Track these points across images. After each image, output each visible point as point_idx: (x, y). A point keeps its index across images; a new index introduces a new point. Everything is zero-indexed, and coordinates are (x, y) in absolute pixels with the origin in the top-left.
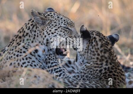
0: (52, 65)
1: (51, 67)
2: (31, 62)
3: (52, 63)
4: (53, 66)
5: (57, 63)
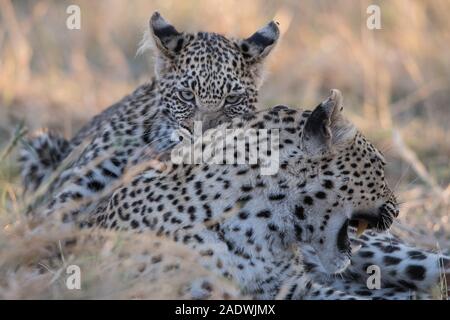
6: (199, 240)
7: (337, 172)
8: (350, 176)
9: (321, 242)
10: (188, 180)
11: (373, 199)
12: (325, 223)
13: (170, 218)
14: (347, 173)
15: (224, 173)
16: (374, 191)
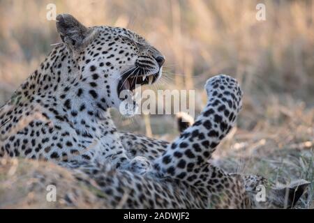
0: (224, 96)
1: (220, 96)
2: (59, 136)
3: (227, 93)
4: (224, 100)
5: (236, 100)
6: (59, 128)
7: (91, 58)
8: (101, 55)
9: (113, 103)
10: (31, 101)
11: (129, 59)
12: (108, 91)
13: (35, 124)
14: (97, 55)
15: (50, 93)
16: (127, 54)
